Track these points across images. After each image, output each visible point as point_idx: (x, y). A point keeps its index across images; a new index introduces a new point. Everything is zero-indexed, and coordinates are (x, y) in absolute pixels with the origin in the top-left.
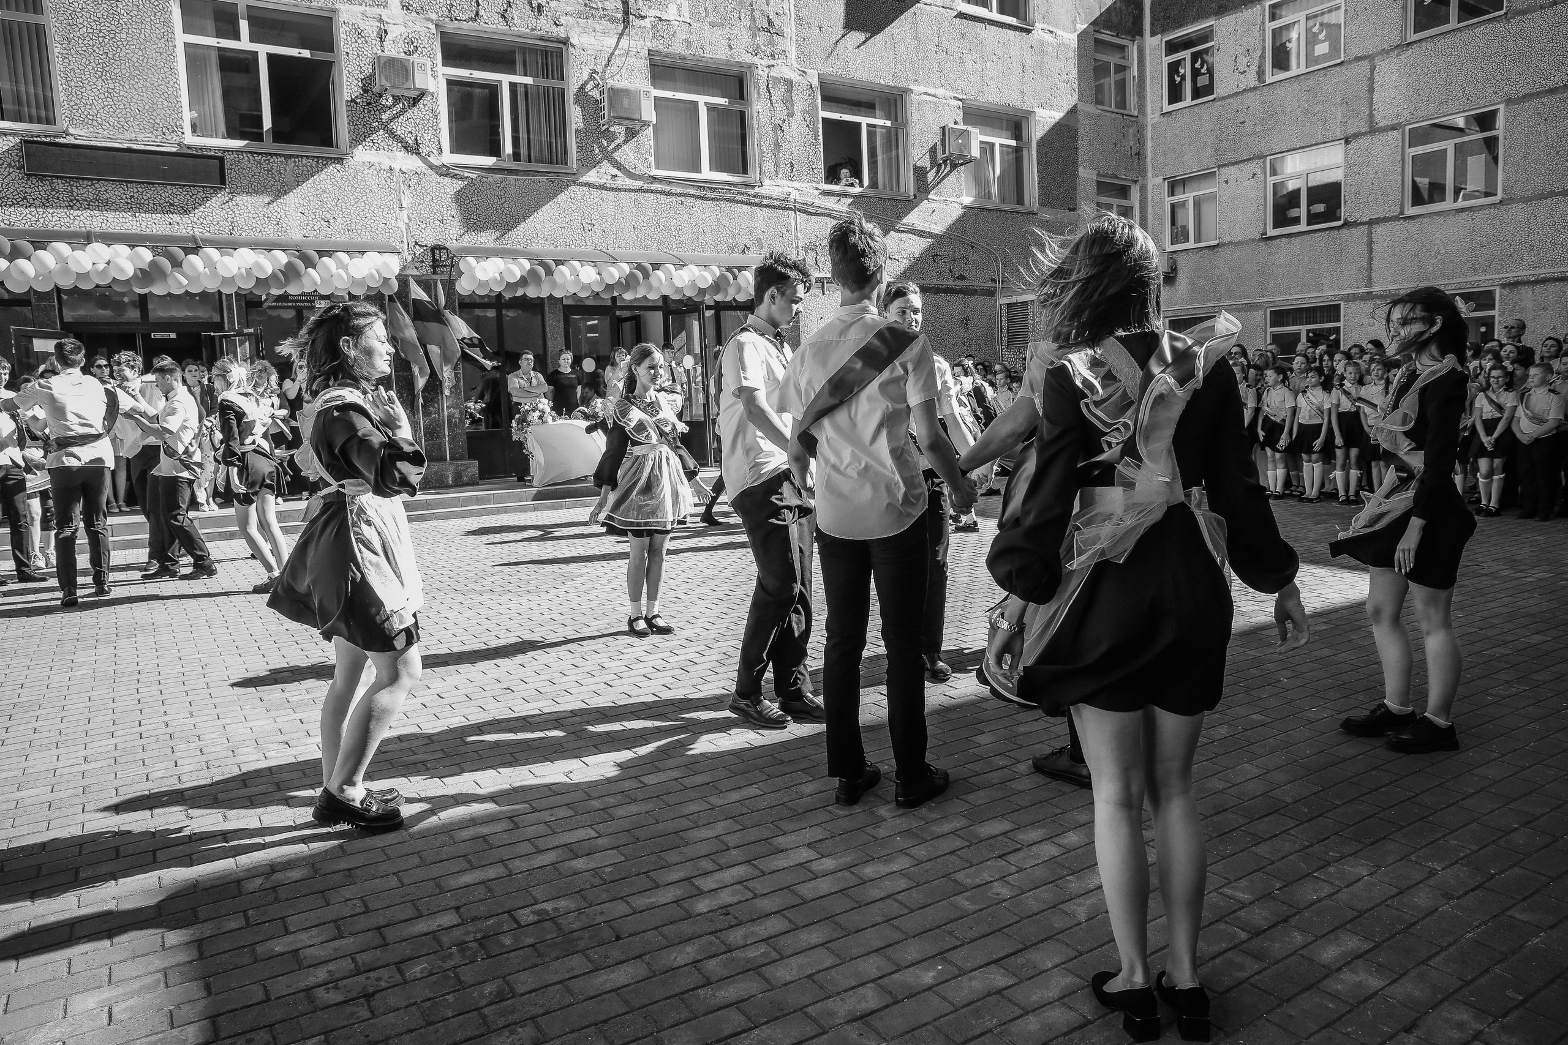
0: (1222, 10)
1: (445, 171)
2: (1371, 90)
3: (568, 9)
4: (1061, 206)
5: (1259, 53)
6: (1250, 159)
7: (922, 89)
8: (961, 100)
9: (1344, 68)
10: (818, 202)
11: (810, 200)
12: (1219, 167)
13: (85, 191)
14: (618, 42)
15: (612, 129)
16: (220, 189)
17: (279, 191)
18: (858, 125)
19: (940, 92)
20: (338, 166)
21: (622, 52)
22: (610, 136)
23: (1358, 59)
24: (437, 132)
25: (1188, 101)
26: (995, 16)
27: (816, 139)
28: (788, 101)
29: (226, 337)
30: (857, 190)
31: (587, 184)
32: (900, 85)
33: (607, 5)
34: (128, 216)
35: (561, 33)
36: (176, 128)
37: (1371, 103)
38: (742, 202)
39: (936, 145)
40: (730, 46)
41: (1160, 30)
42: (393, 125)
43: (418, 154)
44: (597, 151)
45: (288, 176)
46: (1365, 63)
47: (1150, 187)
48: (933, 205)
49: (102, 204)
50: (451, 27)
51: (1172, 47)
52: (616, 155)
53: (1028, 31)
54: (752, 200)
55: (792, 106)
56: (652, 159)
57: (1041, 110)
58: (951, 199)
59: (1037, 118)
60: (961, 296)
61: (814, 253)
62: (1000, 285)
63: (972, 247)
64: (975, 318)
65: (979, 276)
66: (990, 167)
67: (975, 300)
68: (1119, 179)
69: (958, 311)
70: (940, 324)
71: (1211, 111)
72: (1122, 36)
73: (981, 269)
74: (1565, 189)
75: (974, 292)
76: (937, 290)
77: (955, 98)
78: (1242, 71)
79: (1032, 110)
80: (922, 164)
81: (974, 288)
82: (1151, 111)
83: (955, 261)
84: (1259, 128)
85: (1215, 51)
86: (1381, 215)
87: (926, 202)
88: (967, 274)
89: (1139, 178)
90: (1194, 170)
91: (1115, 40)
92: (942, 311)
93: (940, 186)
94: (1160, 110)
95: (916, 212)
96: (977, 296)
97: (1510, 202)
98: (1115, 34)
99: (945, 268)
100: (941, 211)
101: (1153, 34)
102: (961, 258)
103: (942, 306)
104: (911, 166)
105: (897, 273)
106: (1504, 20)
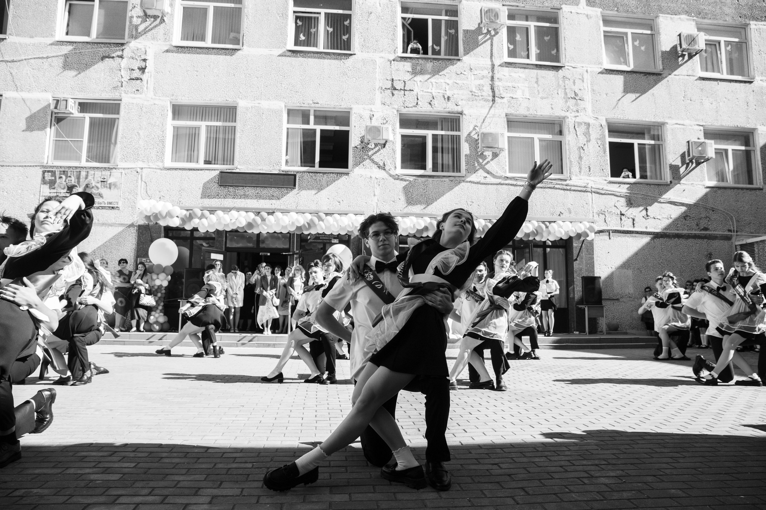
1: (397, 178)
3: (463, 97)
7: (675, 121)
8: (702, 126)
10: (606, 188)
11: (601, 187)
13: (240, 191)
14: (489, 111)
15: (484, 154)
16: (294, 188)
17: (319, 189)
18: (632, 145)
19: (687, 122)
20: (346, 177)
21: (491, 115)
22: (484, 157)
24: (394, 159)
26: (726, 76)
27: (604, 153)
28: (587, 134)
29: (290, 255)
30: (632, 180)
31: (470, 182)
32: (659, 121)
33: (484, 94)
34: (255, 201)
35: (459, 109)
36: (279, 163)
38: (559, 189)
39: (684, 153)
40: (552, 108)
42: (373, 157)
43: (385, 170)
44: (476, 165)
45: (324, 182)
48: (684, 187)
49: (246, 197)
50: (404, 111)
52: (486, 167)
53: (751, 82)
54: (565, 187)
55: (589, 136)
56: (507, 168)
57: (763, 126)
58: (697, 183)
59: (759, 132)
60: (706, 240)
61: (604, 216)
62: (735, 234)
63: (713, 211)
64: (716, 253)
65: (719, 228)
66: (726, 163)
67: (716, 243)
69: (703, 249)
70: (690, 257)
73: (720, 224)
75: (715, 238)
76: (688, 237)
77: (697, 125)
79: (755, 128)
80: (676, 163)
81: (715, 235)
83: (701, 219)
87: (679, 185)
88: (710, 227)
92: (692, 249)
93: (689, 175)
95: (672, 191)
96: (717, 240)
99: (694, 224)
100: (690, 190)
102: (704, 217)
103: (692, 246)
104: (668, 165)
105: (659, 226)
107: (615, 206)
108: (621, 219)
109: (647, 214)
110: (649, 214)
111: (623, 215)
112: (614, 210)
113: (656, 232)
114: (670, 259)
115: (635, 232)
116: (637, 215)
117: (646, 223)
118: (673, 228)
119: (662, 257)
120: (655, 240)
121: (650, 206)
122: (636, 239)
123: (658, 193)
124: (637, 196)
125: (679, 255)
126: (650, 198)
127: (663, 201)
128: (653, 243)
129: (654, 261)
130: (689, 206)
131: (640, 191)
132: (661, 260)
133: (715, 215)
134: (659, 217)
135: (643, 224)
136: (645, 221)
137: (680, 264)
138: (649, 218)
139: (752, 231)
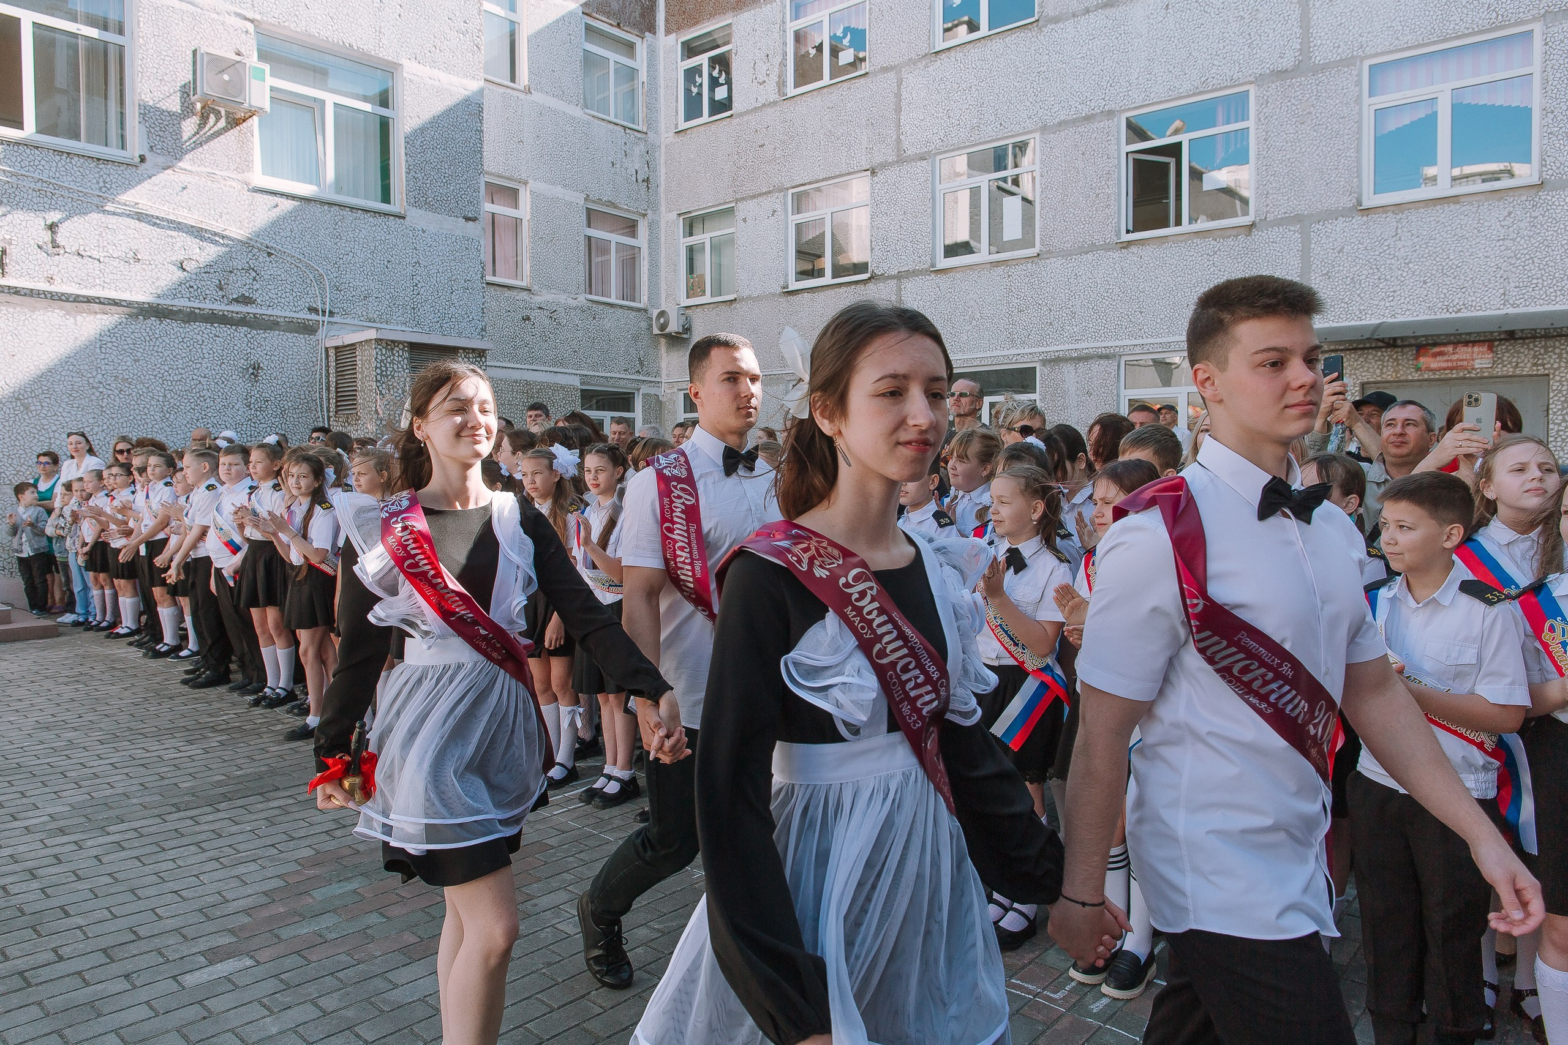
0: (740, 5)
2: (898, 110)
4: (450, 212)
5: (779, 59)
6: (769, 192)
8: (252, 21)
9: (868, 80)
12: (737, 201)
18: (17, 21)
23: (885, 70)
25: (705, 117)
37: (899, 126)
39: (189, 82)
41: (674, 27)
46: (892, 75)
47: (663, 225)
48: (185, 178)
51: (690, 50)
57: (415, 64)
58: (224, 174)
59: (404, 75)
60: (244, 330)
62: (326, 319)
63: (270, 254)
64: (273, 366)
65: (283, 301)
66: (320, 138)
67: (274, 339)
68: (621, 209)
69: (236, 352)
70: (196, 371)
71: (723, 130)
72: (625, 28)
73: (287, 290)
74: (1107, 241)
75: (272, 325)
76: (191, 317)
77: (238, 15)
78: (761, 81)
79: (396, 61)
80: (164, 106)
81: (272, 318)
82: (662, 127)
83: (231, 272)
84: (778, 153)
85: (733, 55)
86: (910, 268)
87: (169, 171)
88: (257, 295)
89: (649, 211)
90: (710, 204)
91: (615, 31)
92: (200, 350)
93: (205, 147)
94: (673, 126)
95: (146, 185)
96: (277, 332)
97: (1049, 256)
98: (615, 24)
99: (209, 283)
100: (202, 190)
101: (668, 32)
102: (243, 269)
103: (200, 342)
104: (137, 108)
105: (97, 280)
106: (1036, 29)
109: (53, 241)
110: (59, 239)
113: (84, 297)
114: (132, 375)
115: (6, 291)
116: (15, 238)
117: (48, 267)
118: (144, 289)
119: (103, 368)
120: (79, 318)
121: (68, 218)
122: (11, 310)
123: (98, 183)
124: (20, 182)
125: (159, 366)
126: (66, 194)
127: (112, 209)
128: (73, 326)
129: (75, 379)
130: (198, 233)
131: (31, 169)
132: (100, 376)
133: (274, 265)
134: (96, 253)
135: (37, 268)
136: (46, 262)
137: (162, 390)
138: (62, 252)
139: (371, 316)
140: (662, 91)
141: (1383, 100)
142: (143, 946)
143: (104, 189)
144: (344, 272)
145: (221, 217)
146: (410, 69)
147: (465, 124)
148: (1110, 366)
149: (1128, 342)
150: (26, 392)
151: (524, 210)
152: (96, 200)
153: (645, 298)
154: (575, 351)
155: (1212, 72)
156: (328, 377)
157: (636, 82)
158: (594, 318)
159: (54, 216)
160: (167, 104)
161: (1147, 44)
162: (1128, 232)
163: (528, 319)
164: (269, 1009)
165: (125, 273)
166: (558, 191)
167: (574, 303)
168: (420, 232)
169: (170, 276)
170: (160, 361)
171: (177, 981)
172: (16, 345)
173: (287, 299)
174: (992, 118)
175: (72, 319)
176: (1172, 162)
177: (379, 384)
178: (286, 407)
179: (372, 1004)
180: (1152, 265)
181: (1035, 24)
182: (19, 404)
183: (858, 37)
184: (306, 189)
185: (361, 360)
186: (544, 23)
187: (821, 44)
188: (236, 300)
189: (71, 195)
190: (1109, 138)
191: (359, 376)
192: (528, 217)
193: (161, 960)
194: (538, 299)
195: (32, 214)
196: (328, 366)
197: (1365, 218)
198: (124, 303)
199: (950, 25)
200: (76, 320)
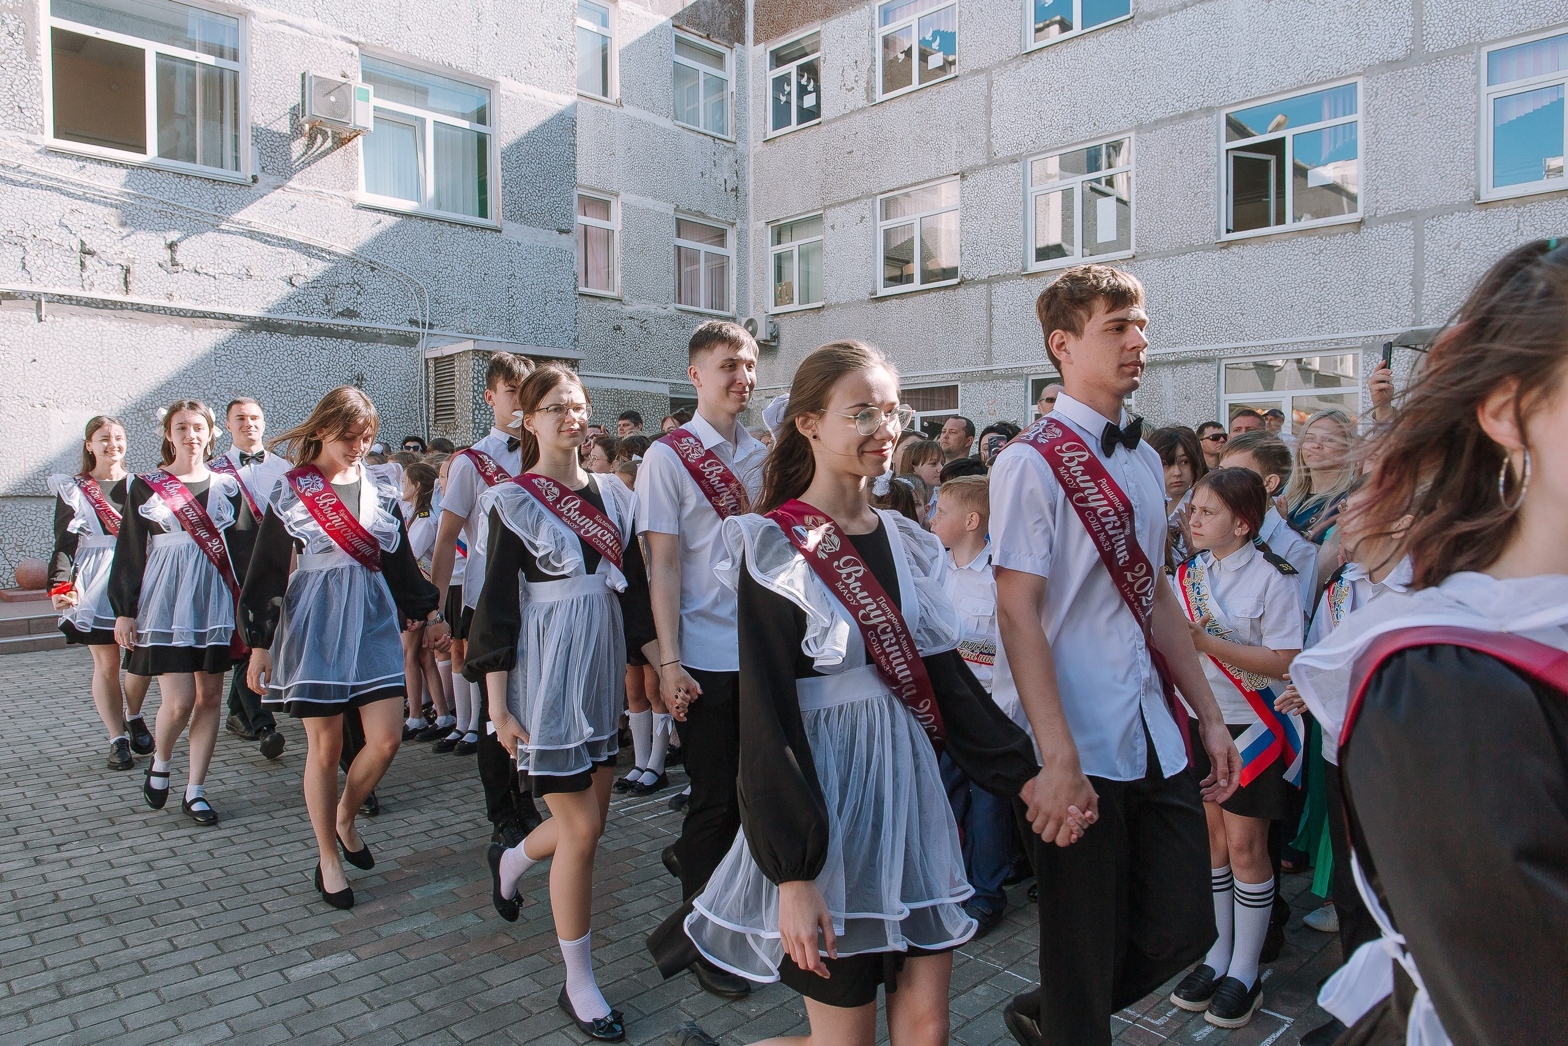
0: (828, 13)
2: (989, 112)
4: (545, 225)
5: (868, 64)
6: (858, 199)
7: (275, 14)
8: (357, 44)
9: (958, 83)
10: (28, 164)
11: (12, 160)
12: (825, 208)
18: (142, 52)
19: (312, 24)
23: (975, 72)
25: (794, 125)
27: (32, 60)
30: (132, 156)
37: (989, 129)
39: (298, 104)
41: (763, 37)
46: (982, 77)
47: (751, 233)
48: (294, 197)
51: (779, 58)
57: (511, 81)
58: (331, 192)
59: (501, 92)
60: (348, 342)
61: (18, 252)
62: (426, 331)
63: (373, 269)
64: (375, 377)
65: (385, 313)
66: (420, 155)
67: (377, 351)
68: (711, 219)
69: (341, 364)
70: (303, 382)
71: (813, 137)
72: (714, 39)
73: (390, 304)
74: (1206, 241)
75: (374, 337)
76: (298, 330)
77: (344, 38)
78: (849, 88)
79: (492, 78)
80: (275, 128)
81: (375, 331)
82: (751, 137)
83: (337, 287)
84: (867, 159)
85: (822, 63)
86: (1001, 272)
87: (279, 191)
88: (362, 309)
89: (738, 221)
90: (799, 212)
91: (705, 43)
92: (307, 363)
93: (313, 166)
94: (762, 135)
95: (258, 204)
96: (380, 344)
97: (1144, 257)
98: (705, 35)
99: (316, 297)
100: (309, 208)
101: (757, 42)
102: (348, 284)
103: (308, 355)
104: (250, 130)
105: (213, 296)
106: (1131, 26)
107: (62, 225)
108: (82, 264)
109: (173, 259)
110: (179, 258)
111: (91, 253)
112: (57, 235)
113: (200, 312)
114: (244, 387)
115: (129, 307)
116: (138, 257)
117: (168, 285)
118: (256, 304)
119: (217, 380)
120: (196, 332)
121: (186, 237)
122: (134, 325)
123: (214, 203)
124: (143, 204)
125: (269, 377)
126: (184, 214)
127: (227, 228)
128: (191, 340)
129: (192, 391)
130: (306, 249)
131: (153, 191)
132: (215, 388)
133: (377, 280)
134: (211, 269)
135: (158, 285)
136: (166, 279)
137: (273, 401)
138: (181, 269)
139: (468, 327)
140: (751, 101)
141: (1502, 89)
142: (251, 938)
143: (219, 209)
144: (443, 286)
145: (327, 233)
146: (507, 86)
147: (559, 139)
148: (1210, 370)
149: (1228, 345)
150: (147, 403)
151: (616, 222)
152: (212, 220)
153: (733, 307)
154: (665, 360)
155: (1319, 63)
156: (427, 387)
157: (725, 92)
158: (684, 327)
159: (173, 236)
160: (278, 126)
161: (1248, 38)
162: (1228, 231)
163: (619, 328)
164: (369, 1005)
165: (238, 289)
166: (649, 202)
167: (664, 313)
168: (516, 245)
169: (279, 292)
170: (270, 373)
171: (283, 975)
172: (139, 359)
173: (389, 312)
174: (1086, 118)
175: (189, 334)
176: (1273, 159)
177: (476, 394)
178: (388, 417)
179: (467, 1003)
180: (1254, 265)
181: (1130, 21)
182: (140, 415)
183: (948, 41)
184: (407, 205)
185: (459, 371)
186: (635, 38)
187: (910, 49)
188: (341, 314)
189: (189, 215)
190: (1208, 135)
191: (457, 386)
192: (620, 229)
193: (268, 953)
194: (628, 309)
195: (154, 234)
196: (427, 377)
197: (1483, 213)
198: (237, 318)
199: (1041, 25)
200: (193, 335)
